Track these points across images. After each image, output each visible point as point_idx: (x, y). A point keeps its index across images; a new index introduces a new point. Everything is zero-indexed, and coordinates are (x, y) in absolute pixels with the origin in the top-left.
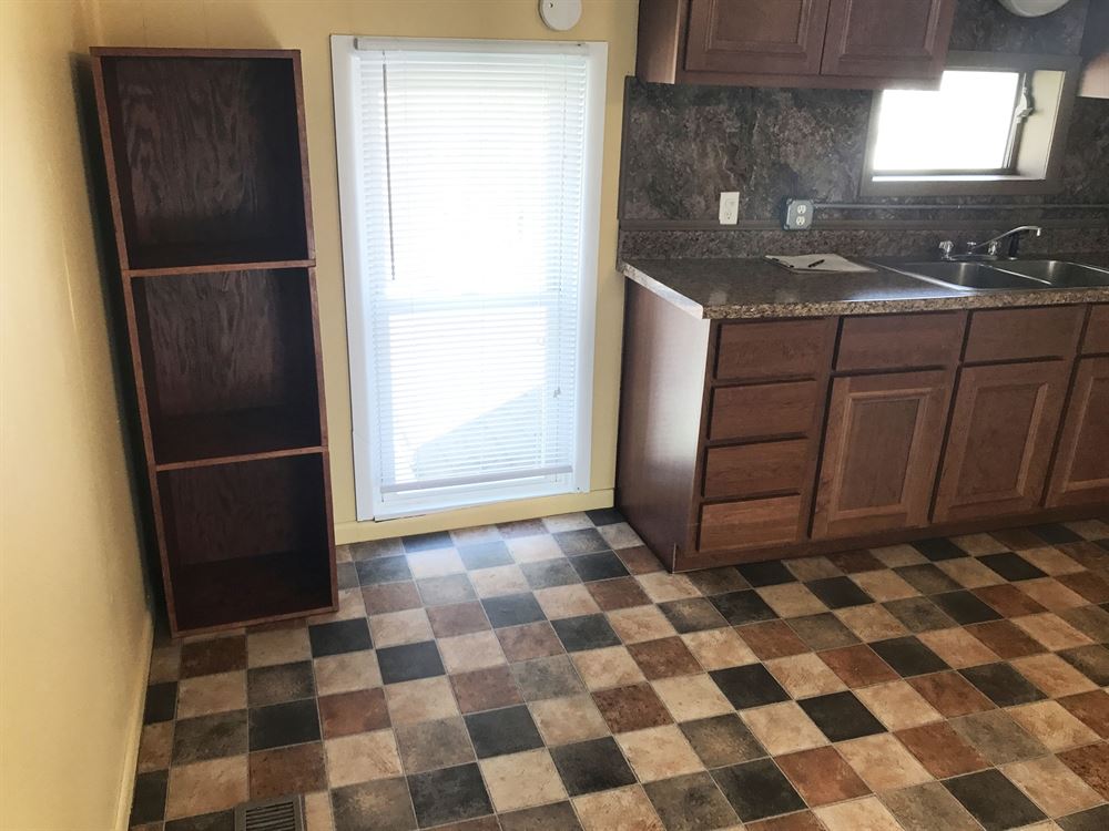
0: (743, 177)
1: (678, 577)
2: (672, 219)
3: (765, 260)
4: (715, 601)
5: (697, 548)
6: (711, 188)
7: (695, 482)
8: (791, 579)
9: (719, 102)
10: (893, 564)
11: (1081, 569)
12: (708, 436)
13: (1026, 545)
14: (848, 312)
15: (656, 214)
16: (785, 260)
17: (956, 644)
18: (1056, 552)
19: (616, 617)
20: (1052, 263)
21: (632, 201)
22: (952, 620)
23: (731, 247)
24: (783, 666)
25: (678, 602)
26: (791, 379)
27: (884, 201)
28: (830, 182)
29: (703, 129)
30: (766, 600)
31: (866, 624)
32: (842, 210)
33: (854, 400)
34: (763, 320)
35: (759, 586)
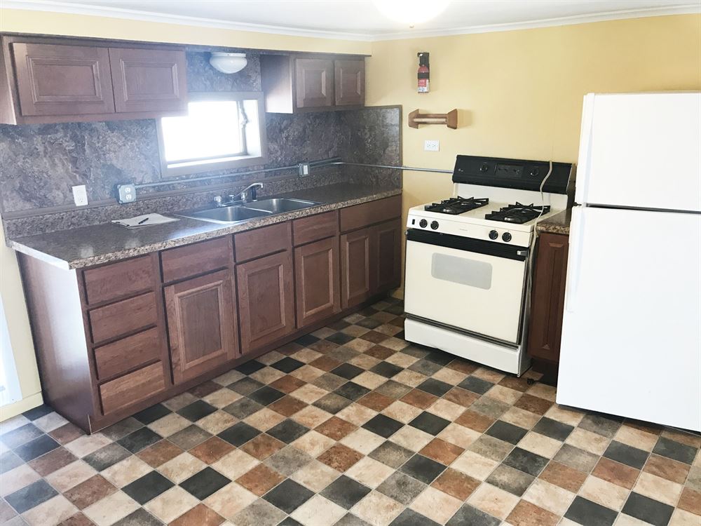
0: (85, 176)
1: (95, 436)
2: (40, 207)
3: (111, 224)
4: (121, 443)
5: (102, 412)
6: (64, 185)
7: (91, 373)
8: (169, 412)
9: (57, 131)
10: (227, 384)
11: (321, 355)
12: (92, 341)
13: (293, 351)
14: (163, 248)
15: (28, 206)
16: (124, 222)
17: (264, 419)
18: (308, 350)
19: (54, 478)
20: (274, 200)
21: (7, 200)
22: (260, 405)
23: (87, 219)
24: (168, 467)
25: (97, 452)
26: (138, 294)
27: (177, 178)
28: (142, 172)
29: (49, 149)
30: (154, 430)
31: (214, 425)
32: (154, 187)
33: (179, 297)
34: (110, 263)
35: (149, 423)
